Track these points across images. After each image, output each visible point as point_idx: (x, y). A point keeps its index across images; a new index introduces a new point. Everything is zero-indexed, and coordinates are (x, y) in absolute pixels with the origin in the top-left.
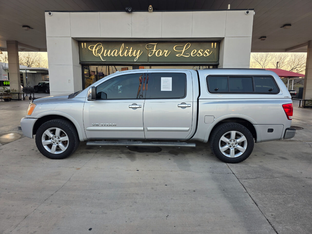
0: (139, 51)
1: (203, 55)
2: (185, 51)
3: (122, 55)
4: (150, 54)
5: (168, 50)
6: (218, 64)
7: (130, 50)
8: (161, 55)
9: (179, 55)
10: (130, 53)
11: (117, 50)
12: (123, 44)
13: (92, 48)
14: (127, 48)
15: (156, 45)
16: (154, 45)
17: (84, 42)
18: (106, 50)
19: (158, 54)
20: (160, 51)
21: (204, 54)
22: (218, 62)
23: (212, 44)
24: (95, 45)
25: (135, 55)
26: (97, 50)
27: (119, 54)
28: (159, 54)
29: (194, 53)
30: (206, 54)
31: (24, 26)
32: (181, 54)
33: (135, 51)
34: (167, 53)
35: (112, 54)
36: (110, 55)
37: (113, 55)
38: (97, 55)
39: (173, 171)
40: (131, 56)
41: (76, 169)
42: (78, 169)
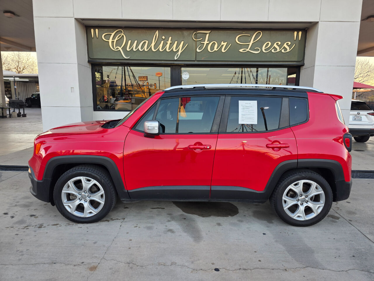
0: (182, 43)
1: (281, 50)
2: (253, 43)
3: (155, 49)
4: (199, 49)
5: (226, 43)
6: (302, 64)
7: (168, 41)
8: (216, 50)
9: (243, 51)
10: (168, 46)
11: (147, 42)
12: (157, 32)
13: (107, 37)
14: (164, 37)
15: (209, 33)
16: (206, 34)
17: (95, 27)
18: (130, 42)
19: (212, 48)
20: (214, 43)
21: (283, 49)
22: (302, 62)
23: (296, 33)
24: (113, 33)
25: (176, 49)
26: (115, 41)
27: (151, 47)
28: (214, 49)
29: (267, 48)
30: (286, 49)
32: (247, 49)
33: (176, 42)
34: (226, 46)
35: (140, 47)
36: (136, 48)
37: (141, 49)
38: (115, 49)
39: (287, 269)
40: (169, 51)
41: (88, 268)
42: (93, 269)
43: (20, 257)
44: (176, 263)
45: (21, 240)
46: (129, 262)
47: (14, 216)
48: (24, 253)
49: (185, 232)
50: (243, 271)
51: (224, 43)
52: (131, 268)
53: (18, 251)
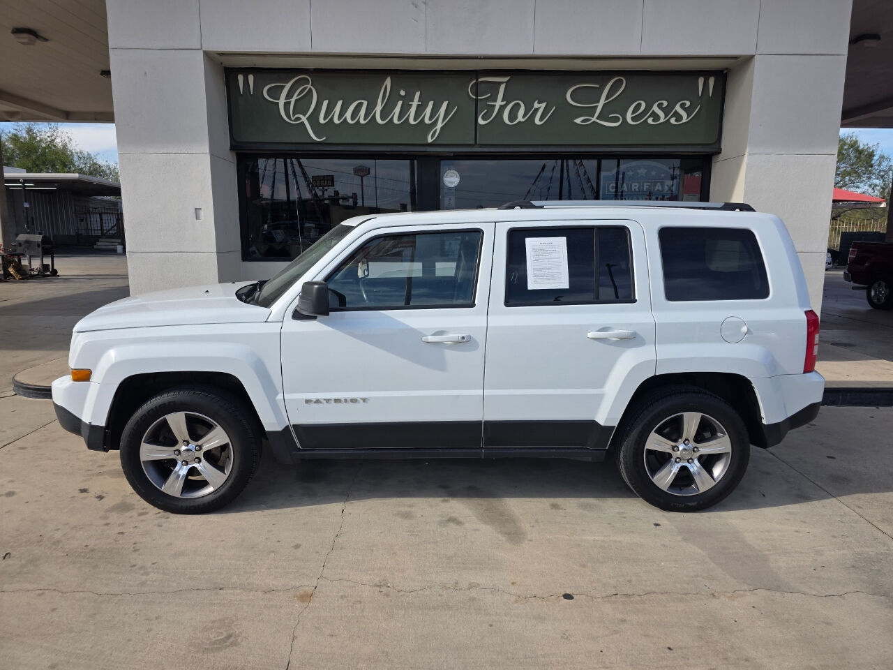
0: (445, 104)
1: (669, 120)
2: (604, 105)
3: (382, 119)
4: (483, 118)
5: (545, 104)
6: (715, 150)
7: (413, 101)
8: (523, 120)
9: (583, 121)
10: (413, 111)
11: (365, 103)
12: (388, 82)
13: (275, 92)
14: (402, 93)
15: (507, 82)
16: (502, 83)
17: (247, 71)
18: (325, 103)
19: (513, 116)
20: (518, 104)
21: (672, 117)
22: (716, 146)
23: (701, 81)
24: (287, 83)
25: (430, 119)
26: (293, 101)
27: (375, 113)
28: (517, 118)
29: (637, 113)
30: (679, 117)
31: (18, 31)
32: (593, 117)
33: (431, 104)
34: (544, 111)
35: (348, 115)
36: (339, 118)
37: (352, 119)
38: (293, 119)
39: (716, 594)
40: (415, 123)
41: (294, 597)
42: (307, 597)
43: (144, 578)
44: (478, 584)
45: (135, 544)
46: (378, 584)
47: (104, 495)
48: (150, 570)
49: (486, 523)
50: (624, 599)
51: (539, 105)
52: (387, 595)
53: (135, 566)
